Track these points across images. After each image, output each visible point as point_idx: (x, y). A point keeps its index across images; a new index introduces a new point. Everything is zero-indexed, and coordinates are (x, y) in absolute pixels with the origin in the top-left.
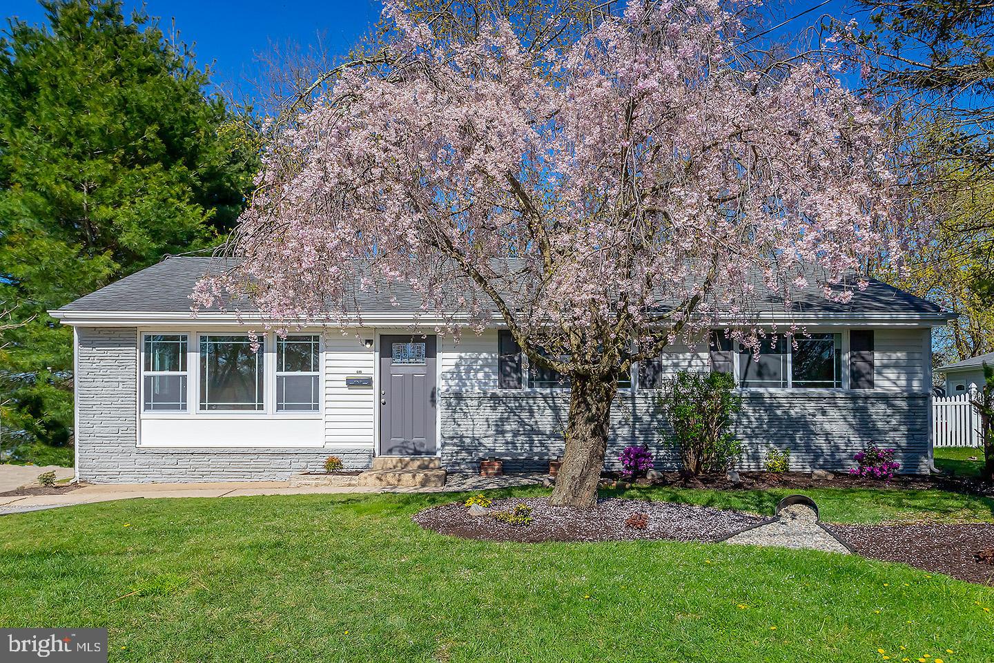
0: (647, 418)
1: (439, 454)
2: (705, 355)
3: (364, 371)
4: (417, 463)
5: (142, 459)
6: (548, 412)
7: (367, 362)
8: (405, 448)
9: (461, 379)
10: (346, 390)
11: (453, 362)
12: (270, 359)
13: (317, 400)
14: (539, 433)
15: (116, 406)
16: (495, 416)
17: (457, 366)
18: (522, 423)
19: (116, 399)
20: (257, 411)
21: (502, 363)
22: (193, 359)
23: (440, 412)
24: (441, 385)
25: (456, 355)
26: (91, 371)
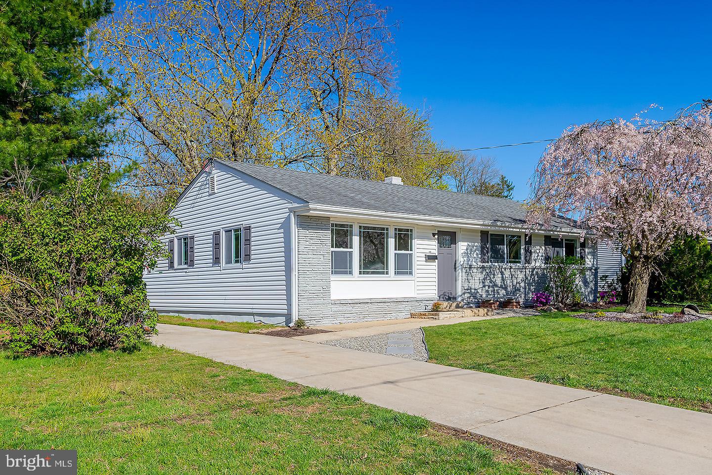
0: (529, 278)
1: (459, 299)
2: (543, 247)
3: (433, 251)
4: (455, 304)
5: (335, 308)
6: (500, 275)
7: (432, 246)
8: (444, 295)
9: (468, 257)
10: (425, 263)
11: (465, 248)
12: (392, 242)
13: (411, 268)
14: (497, 286)
15: (320, 272)
16: (482, 277)
17: (467, 250)
18: (491, 282)
19: (320, 267)
20: (385, 275)
21: (482, 248)
22: (356, 240)
23: (461, 275)
24: (461, 260)
25: (466, 244)
26: (306, 246)
